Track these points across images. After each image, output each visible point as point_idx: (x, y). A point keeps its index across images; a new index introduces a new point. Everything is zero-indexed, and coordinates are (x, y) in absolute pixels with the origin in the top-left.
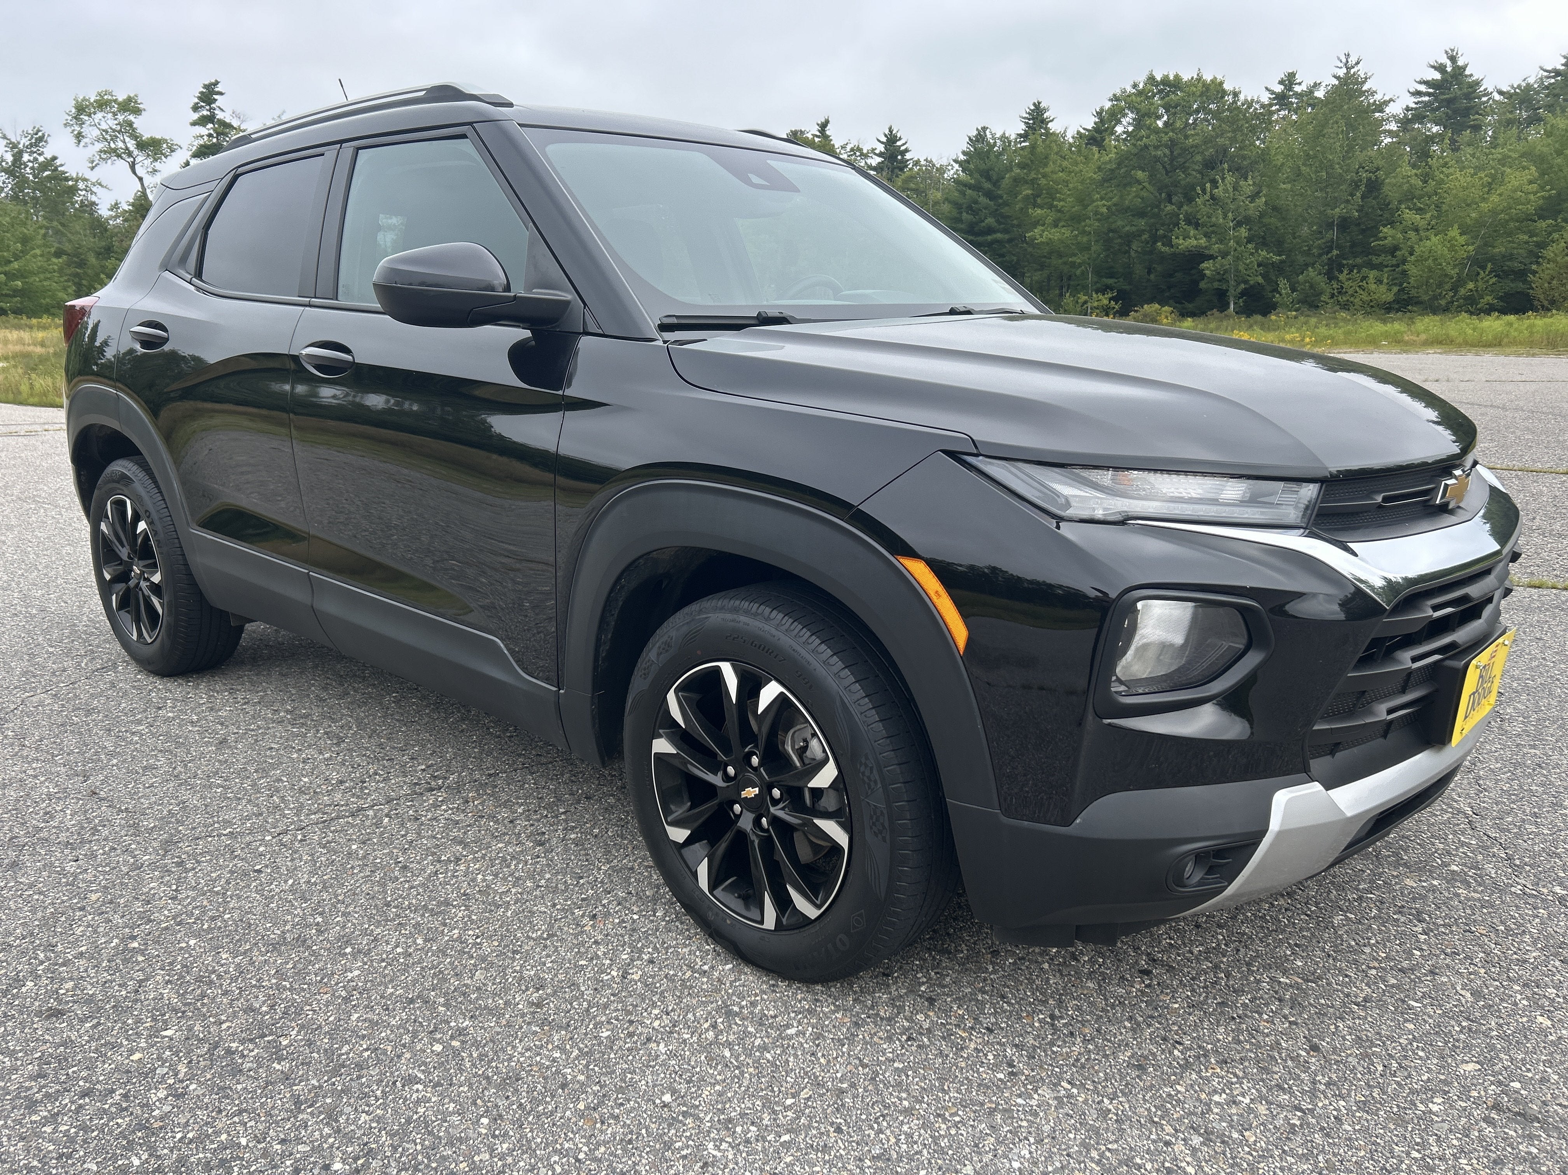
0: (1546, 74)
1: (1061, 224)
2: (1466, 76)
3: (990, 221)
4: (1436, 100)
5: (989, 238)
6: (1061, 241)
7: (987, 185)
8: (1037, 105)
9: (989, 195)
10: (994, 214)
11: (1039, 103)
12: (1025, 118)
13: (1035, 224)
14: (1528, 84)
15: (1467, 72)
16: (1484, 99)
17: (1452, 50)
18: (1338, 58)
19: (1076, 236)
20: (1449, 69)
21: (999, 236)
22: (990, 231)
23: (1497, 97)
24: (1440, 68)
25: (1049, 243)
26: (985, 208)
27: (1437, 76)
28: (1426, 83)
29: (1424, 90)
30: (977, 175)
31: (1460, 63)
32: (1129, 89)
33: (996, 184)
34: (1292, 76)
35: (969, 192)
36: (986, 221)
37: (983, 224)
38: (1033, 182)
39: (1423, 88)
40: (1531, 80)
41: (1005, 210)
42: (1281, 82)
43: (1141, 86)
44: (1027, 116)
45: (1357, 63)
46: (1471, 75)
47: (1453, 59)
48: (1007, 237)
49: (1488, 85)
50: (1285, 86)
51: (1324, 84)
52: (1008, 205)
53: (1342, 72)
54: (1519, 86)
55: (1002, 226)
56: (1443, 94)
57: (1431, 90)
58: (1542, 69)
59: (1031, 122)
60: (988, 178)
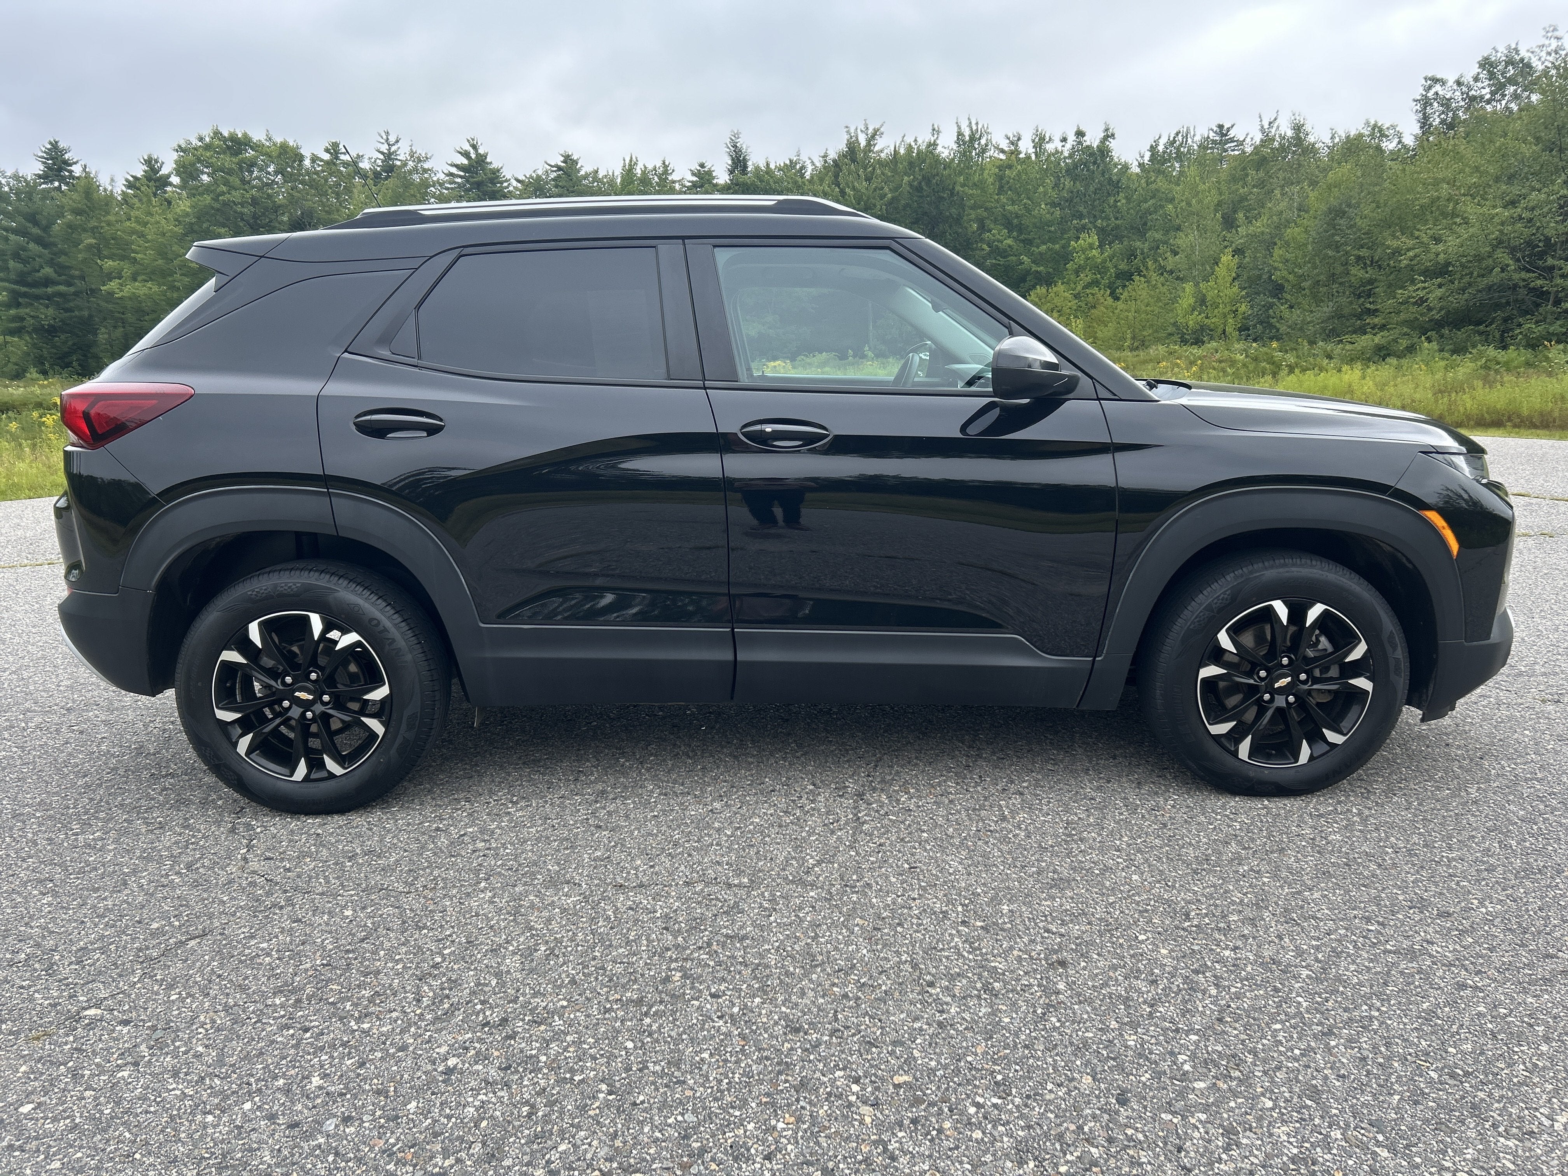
0: (549, 167)
1: (140, 278)
2: (487, 163)
3: (48, 271)
4: (467, 181)
5: (50, 290)
6: (149, 297)
7: (35, 231)
8: (55, 145)
9: (39, 241)
10: (51, 263)
11: (56, 142)
12: (43, 157)
13: (110, 277)
14: (537, 175)
15: (488, 160)
16: (505, 184)
17: (473, 140)
18: (380, 135)
19: (166, 291)
20: (473, 156)
21: (62, 288)
22: (47, 282)
23: (515, 183)
24: (466, 155)
25: (134, 297)
26: (39, 257)
27: (465, 162)
28: (457, 166)
29: (456, 173)
30: (20, 219)
31: (481, 151)
32: (196, 142)
33: (46, 228)
34: (335, 145)
35: (12, 237)
36: (42, 271)
37: (40, 275)
38: (94, 230)
39: (454, 170)
40: (540, 172)
41: (62, 259)
42: (327, 150)
43: (207, 139)
44: (45, 155)
45: (397, 141)
46: (491, 163)
47: (474, 147)
48: (72, 289)
49: (507, 173)
50: (331, 154)
51: (366, 157)
52: (66, 254)
53: (384, 148)
54: (531, 177)
55: (63, 277)
56: (473, 177)
57: (462, 174)
58: (546, 163)
59: (50, 162)
60: (36, 223)
